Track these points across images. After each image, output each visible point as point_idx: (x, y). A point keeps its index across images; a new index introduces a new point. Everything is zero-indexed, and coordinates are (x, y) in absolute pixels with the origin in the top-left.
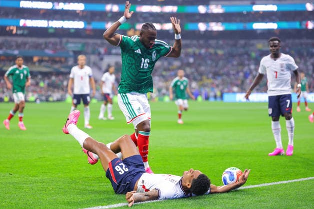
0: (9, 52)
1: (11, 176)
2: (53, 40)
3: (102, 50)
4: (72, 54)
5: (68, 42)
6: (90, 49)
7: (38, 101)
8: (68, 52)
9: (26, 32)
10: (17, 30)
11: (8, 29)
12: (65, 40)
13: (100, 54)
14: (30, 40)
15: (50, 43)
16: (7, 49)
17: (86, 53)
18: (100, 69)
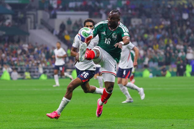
17: (31, 8)
18: (52, 31)
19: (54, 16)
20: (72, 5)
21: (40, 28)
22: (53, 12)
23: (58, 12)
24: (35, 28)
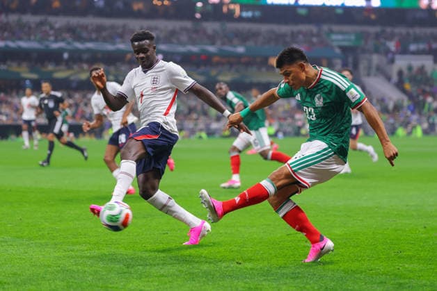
0: (228, 48)
1: (240, 266)
2: (304, 28)
3: (392, 45)
4: (338, 51)
5: (331, 32)
6: (371, 44)
7: (280, 135)
8: (332, 48)
9: (257, 14)
10: (241, 11)
11: (225, 9)
12: (325, 28)
13: (387, 51)
14: (264, 28)
15: (300, 32)
16: (223, 44)
17: (364, 51)
18: (389, 79)
19: (392, 61)
20: (413, 47)
21: (375, 75)
22: (390, 56)
23: (397, 57)
24: (369, 75)
